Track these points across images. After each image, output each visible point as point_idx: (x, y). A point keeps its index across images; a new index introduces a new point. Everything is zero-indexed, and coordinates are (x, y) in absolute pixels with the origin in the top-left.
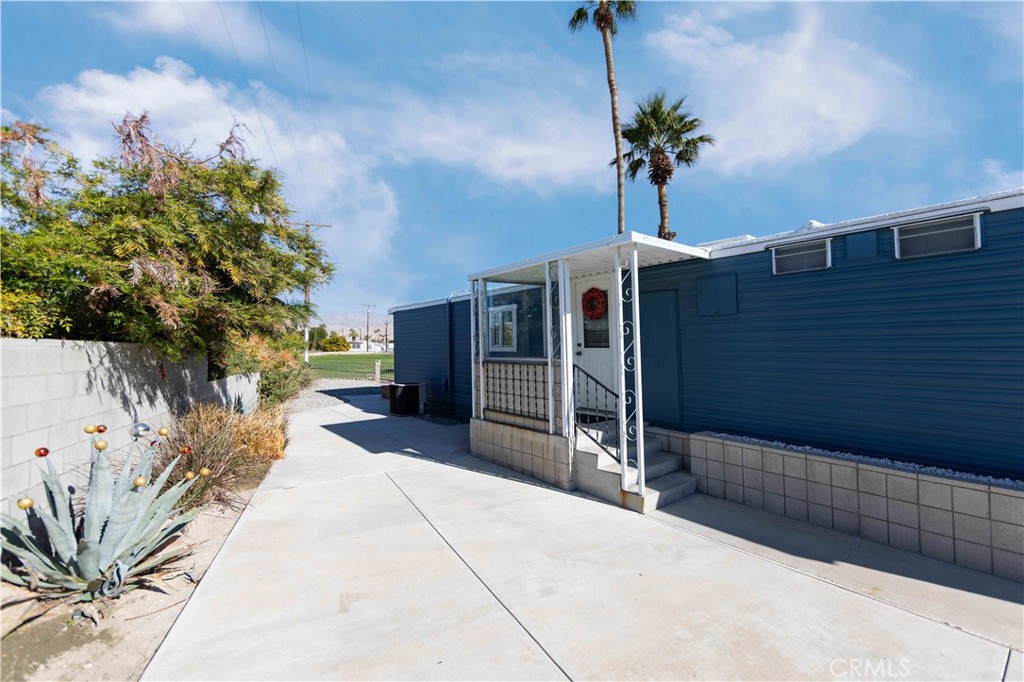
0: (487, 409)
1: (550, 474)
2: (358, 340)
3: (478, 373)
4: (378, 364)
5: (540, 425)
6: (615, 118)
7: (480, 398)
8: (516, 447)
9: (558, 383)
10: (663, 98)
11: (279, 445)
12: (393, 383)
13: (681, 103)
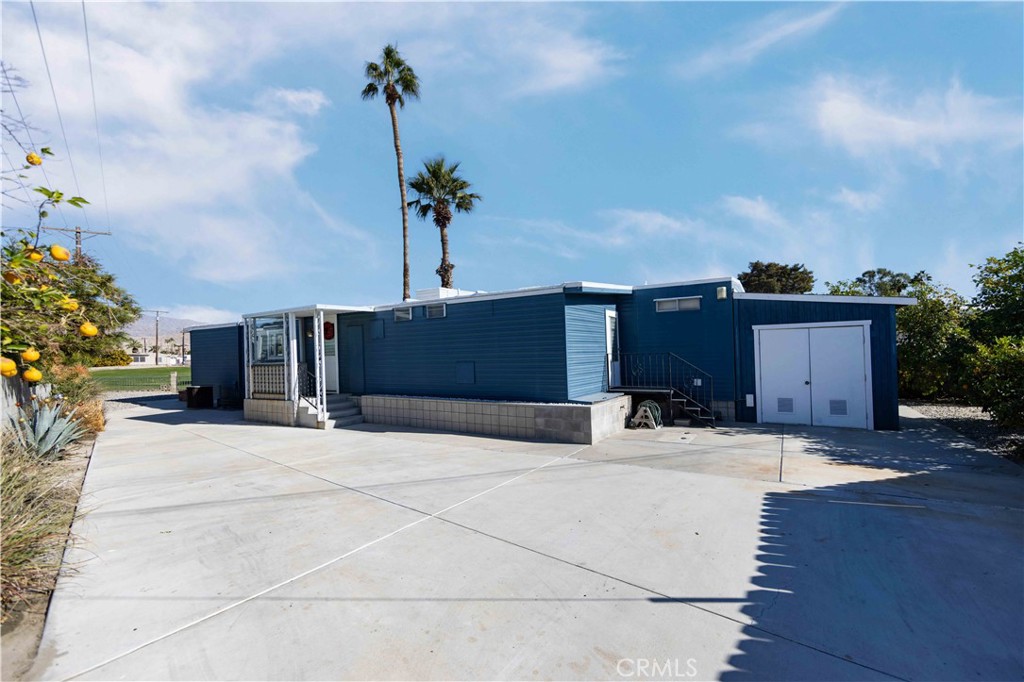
0: (254, 392)
1: (286, 420)
2: (140, 351)
3: (249, 373)
4: (174, 375)
5: (281, 396)
6: (400, 175)
7: (250, 386)
8: (269, 410)
9: (289, 375)
10: (443, 161)
11: (101, 422)
12: (190, 386)
13: (456, 167)
